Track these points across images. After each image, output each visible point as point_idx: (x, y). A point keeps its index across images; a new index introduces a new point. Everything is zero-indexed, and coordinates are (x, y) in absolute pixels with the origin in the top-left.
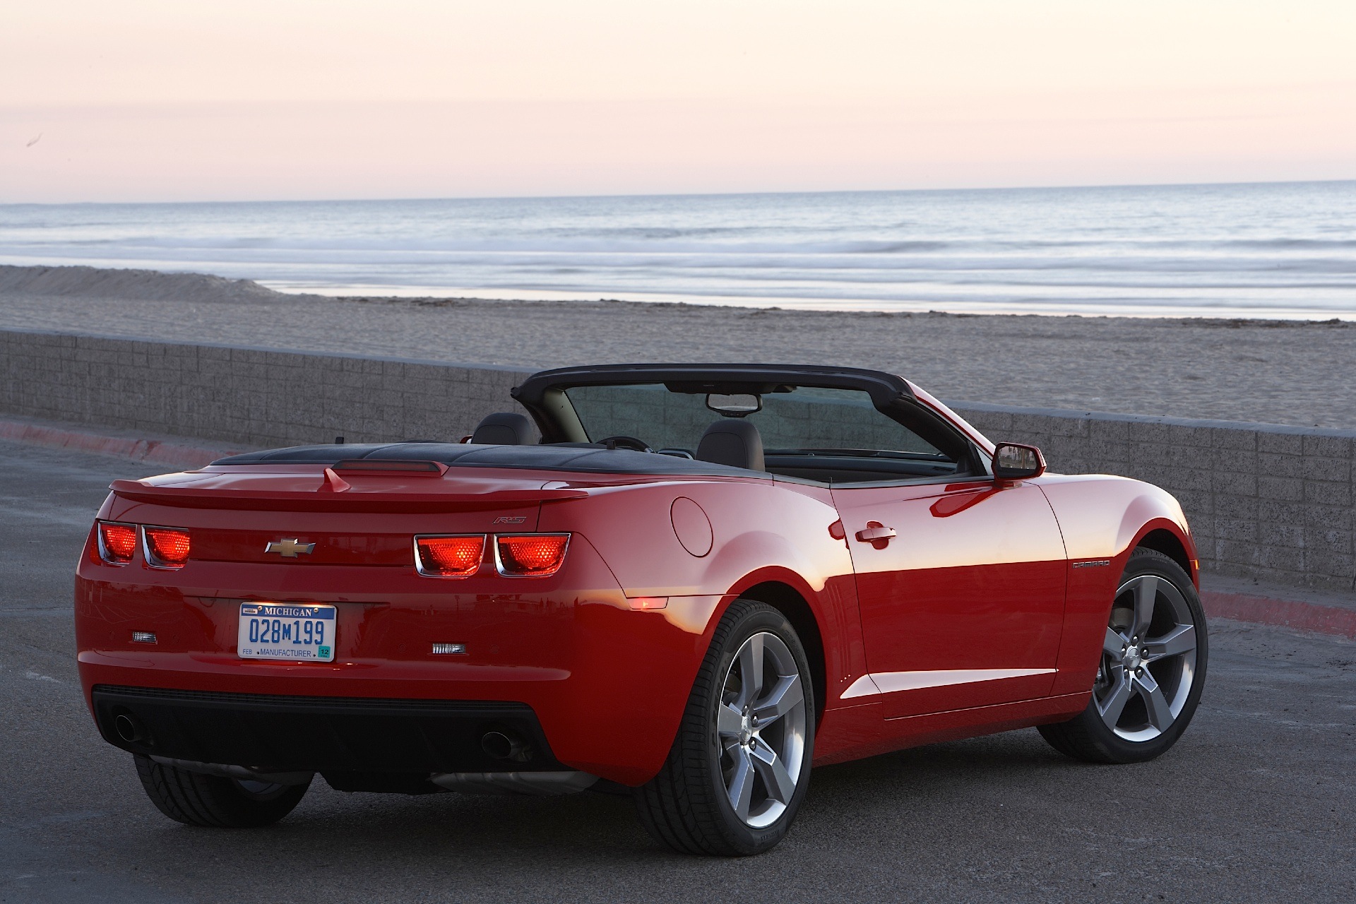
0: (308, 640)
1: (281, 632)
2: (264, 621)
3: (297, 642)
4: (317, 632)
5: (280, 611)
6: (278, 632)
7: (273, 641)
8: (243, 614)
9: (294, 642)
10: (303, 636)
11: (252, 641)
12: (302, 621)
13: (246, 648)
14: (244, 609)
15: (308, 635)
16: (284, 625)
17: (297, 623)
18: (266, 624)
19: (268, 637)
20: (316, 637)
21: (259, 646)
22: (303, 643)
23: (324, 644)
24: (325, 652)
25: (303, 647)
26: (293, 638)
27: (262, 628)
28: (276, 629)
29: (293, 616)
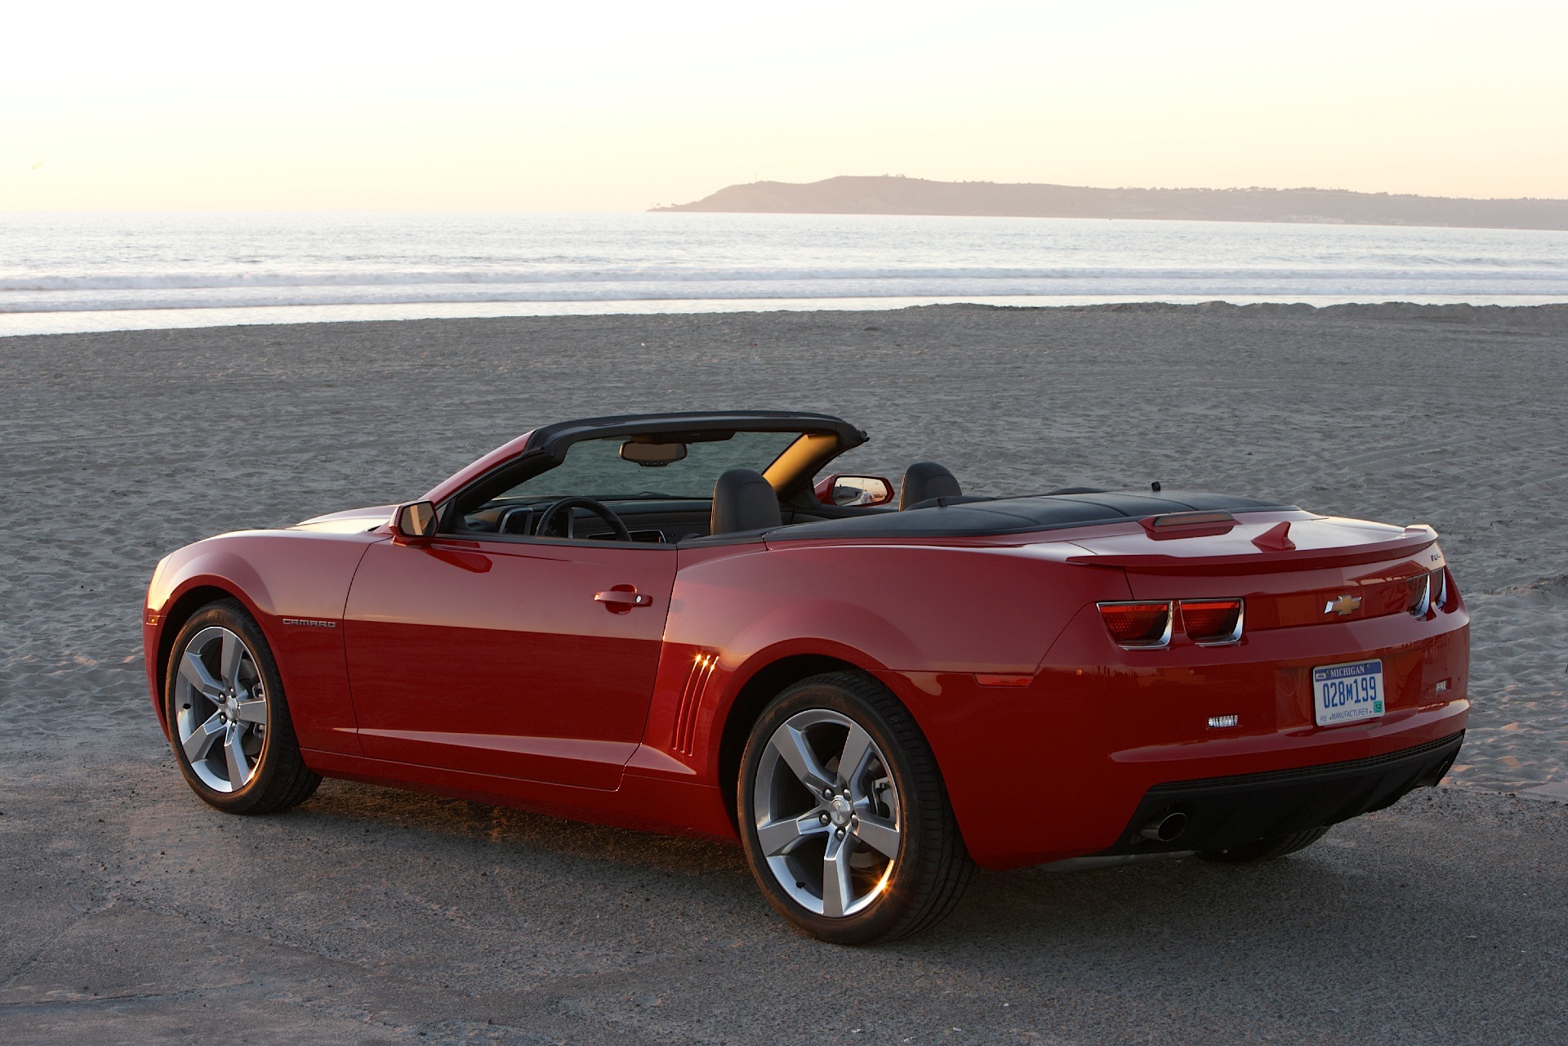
0: (1365, 697)
1: (1345, 693)
2: (1332, 684)
3: (1358, 701)
4: (1371, 688)
5: (1342, 672)
6: (1343, 693)
7: (1341, 704)
8: (1317, 680)
9: (1356, 702)
10: (1362, 694)
11: (1326, 707)
12: (1359, 678)
13: (1324, 715)
14: (1317, 675)
15: (1365, 692)
16: (1347, 686)
17: (1356, 681)
18: (1334, 687)
19: (1336, 700)
20: (1371, 693)
21: (1332, 710)
22: (1362, 701)
23: (1377, 700)
24: (1377, 707)
25: (1362, 705)
26: (1355, 698)
27: (1332, 691)
28: (1341, 691)
29: (1352, 676)
